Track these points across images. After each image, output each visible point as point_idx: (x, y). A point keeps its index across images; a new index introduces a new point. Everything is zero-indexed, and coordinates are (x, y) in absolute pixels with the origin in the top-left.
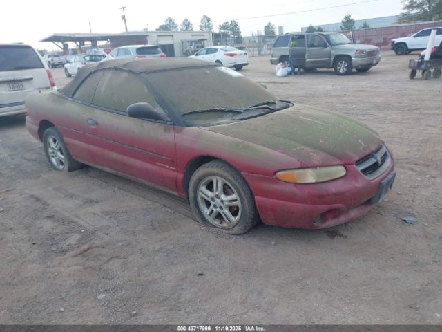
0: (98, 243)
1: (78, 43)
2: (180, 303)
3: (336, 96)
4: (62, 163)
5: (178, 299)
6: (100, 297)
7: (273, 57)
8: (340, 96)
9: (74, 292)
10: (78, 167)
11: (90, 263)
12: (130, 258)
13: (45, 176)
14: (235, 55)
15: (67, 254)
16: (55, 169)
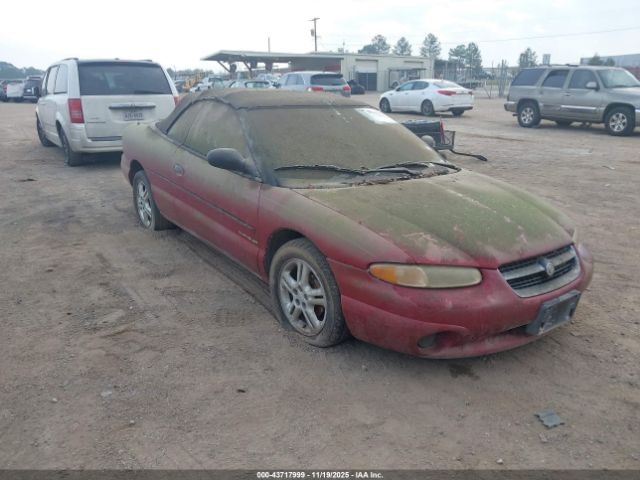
0: (139, 326)
1: (249, 65)
2: (195, 421)
3: (586, 167)
4: (149, 219)
5: (196, 417)
6: (104, 394)
7: (508, 100)
8: (593, 168)
9: (80, 381)
10: (165, 226)
11: (117, 350)
12: (168, 352)
13: (126, 233)
14: (454, 93)
15: (98, 334)
16: (143, 225)
